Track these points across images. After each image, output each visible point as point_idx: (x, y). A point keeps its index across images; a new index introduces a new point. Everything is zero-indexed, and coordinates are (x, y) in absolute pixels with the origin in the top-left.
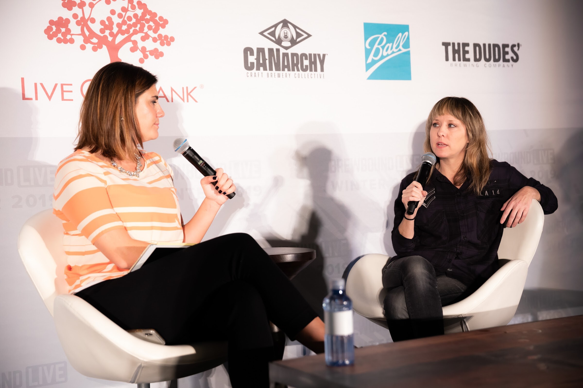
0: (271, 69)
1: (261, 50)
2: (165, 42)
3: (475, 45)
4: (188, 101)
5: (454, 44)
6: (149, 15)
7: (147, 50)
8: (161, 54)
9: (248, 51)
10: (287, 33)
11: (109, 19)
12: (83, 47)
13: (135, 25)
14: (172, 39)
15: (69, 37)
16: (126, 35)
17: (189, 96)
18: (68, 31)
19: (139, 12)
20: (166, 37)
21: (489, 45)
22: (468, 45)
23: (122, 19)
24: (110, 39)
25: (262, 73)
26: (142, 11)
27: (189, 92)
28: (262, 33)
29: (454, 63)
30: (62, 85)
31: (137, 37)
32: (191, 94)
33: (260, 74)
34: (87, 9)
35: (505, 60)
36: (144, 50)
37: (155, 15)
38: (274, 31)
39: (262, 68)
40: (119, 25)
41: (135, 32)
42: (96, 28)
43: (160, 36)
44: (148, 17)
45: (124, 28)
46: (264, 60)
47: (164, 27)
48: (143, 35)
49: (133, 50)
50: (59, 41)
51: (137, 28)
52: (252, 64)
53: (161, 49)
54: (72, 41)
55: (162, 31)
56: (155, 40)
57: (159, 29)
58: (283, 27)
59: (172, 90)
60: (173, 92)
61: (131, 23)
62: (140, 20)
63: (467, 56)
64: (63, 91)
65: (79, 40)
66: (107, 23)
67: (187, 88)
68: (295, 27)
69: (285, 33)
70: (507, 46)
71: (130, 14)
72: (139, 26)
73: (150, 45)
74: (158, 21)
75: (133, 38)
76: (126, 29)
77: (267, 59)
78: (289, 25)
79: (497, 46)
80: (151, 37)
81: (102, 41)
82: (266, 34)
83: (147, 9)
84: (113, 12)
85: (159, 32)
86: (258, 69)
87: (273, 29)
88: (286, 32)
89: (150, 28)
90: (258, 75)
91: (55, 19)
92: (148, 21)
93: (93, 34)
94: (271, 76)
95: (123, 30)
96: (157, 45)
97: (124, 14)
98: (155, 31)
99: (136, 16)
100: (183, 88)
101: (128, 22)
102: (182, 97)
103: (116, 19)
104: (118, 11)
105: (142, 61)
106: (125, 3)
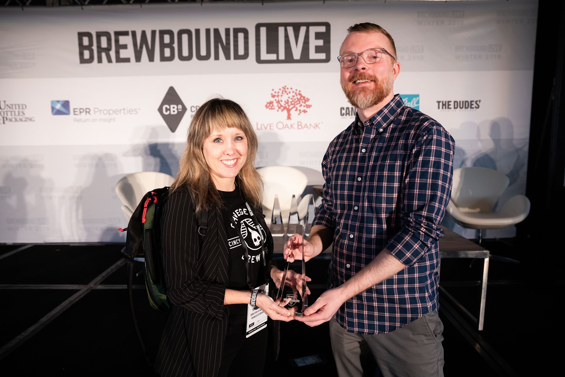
0: (352, 115)
1: (348, 108)
2: (308, 107)
3: (455, 102)
5: (443, 102)
8: (307, 112)
9: (342, 109)
11: (288, 100)
12: (278, 111)
13: (297, 101)
14: (311, 106)
15: (273, 107)
16: (294, 105)
17: (317, 127)
18: (273, 105)
19: (299, 97)
20: (309, 105)
21: (463, 102)
22: (451, 102)
23: (292, 100)
24: (288, 107)
25: (348, 117)
29: (442, 110)
30: (270, 124)
31: (298, 106)
34: (280, 97)
35: (471, 108)
36: (300, 110)
37: (305, 97)
39: (348, 115)
40: (291, 102)
41: (297, 104)
42: (283, 103)
43: (306, 105)
44: (302, 98)
45: (293, 103)
46: (349, 111)
47: (308, 101)
48: (300, 105)
49: (296, 110)
50: (270, 109)
52: (344, 114)
54: (274, 109)
55: (307, 103)
56: (304, 106)
59: (310, 125)
62: (299, 100)
63: (450, 107)
64: (270, 126)
65: (277, 108)
66: (287, 102)
70: (473, 101)
71: (295, 97)
73: (302, 108)
74: (306, 99)
75: (296, 106)
79: (468, 102)
81: (285, 108)
83: (302, 95)
84: (289, 98)
86: (346, 115)
89: (303, 102)
90: (346, 118)
91: (269, 101)
92: (302, 100)
93: (281, 106)
94: (352, 118)
96: (305, 108)
97: (293, 98)
98: (305, 103)
99: (297, 98)
101: (295, 101)
102: (314, 127)
103: (290, 100)
104: (291, 97)
105: (299, 114)
106: (294, 94)
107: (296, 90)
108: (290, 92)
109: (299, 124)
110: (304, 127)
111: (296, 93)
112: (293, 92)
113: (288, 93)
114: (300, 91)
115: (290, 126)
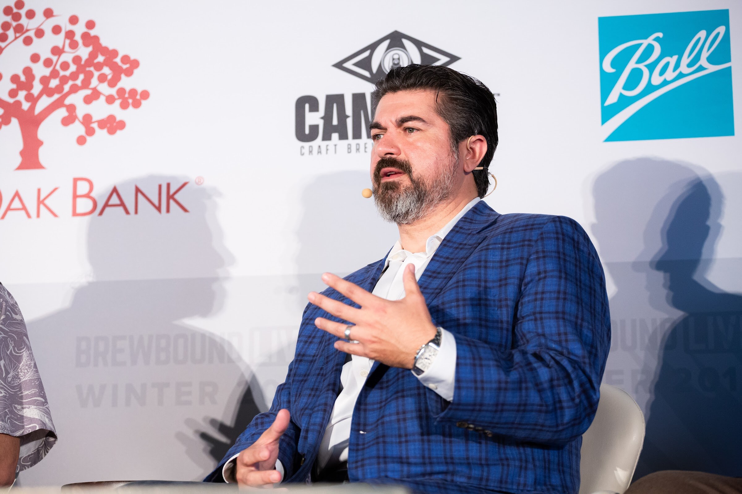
0: (357, 136)
1: (335, 100)
2: (130, 101)
4: (168, 211)
6: (103, 55)
7: (94, 119)
8: (122, 125)
9: (305, 103)
10: (399, 59)
11: (28, 71)
13: (74, 76)
14: (145, 95)
16: (56, 96)
17: (172, 202)
19: (84, 52)
20: (133, 92)
23: (51, 69)
24: (26, 106)
25: (335, 145)
26: (90, 49)
27: (172, 192)
28: (339, 65)
31: (77, 99)
32: (177, 197)
33: (331, 148)
36: (87, 120)
37: (115, 53)
38: (369, 58)
39: (335, 136)
40: (45, 81)
41: (74, 89)
43: (121, 92)
44: (101, 59)
45: (54, 83)
46: (342, 117)
47: (129, 73)
48: (88, 92)
49: (67, 121)
51: (79, 82)
52: (314, 129)
53: (120, 114)
55: (126, 83)
56: (110, 100)
57: (119, 79)
58: (389, 47)
59: (138, 190)
60: (140, 196)
61: (67, 73)
66: (23, 78)
67: (168, 185)
68: (419, 44)
69: (393, 59)
71: (68, 57)
72: (81, 77)
73: (100, 110)
74: (120, 64)
75: (68, 101)
76: (57, 87)
77: (348, 117)
78: (405, 42)
80: (104, 95)
81: (12, 110)
82: (349, 65)
83: (100, 45)
84: (35, 58)
85: (120, 85)
86: (327, 137)
87: (367, 54)
88: (396, 57)
89: (102, 78)
90: (327, 150)
92: (99, 67)
94: (358, 150)
95: (51, 88)
96: (115, 109)
97: (54, 58)
98: (112, 84)
99: (77, 60)
100: (160, 187)
101: (62, 73)
102: (157, 203)
103: (40, 70)
104: (45, 54)
105: (81, 141)
106: (59, 40)
107: (74, 20)
108: (40, 33)
109: (83, 188)
110: (106, 205)
111: (70, 35)
112: (57, 30)
113: (31, 34)
114: (91, 25)
115: (32, 205)
